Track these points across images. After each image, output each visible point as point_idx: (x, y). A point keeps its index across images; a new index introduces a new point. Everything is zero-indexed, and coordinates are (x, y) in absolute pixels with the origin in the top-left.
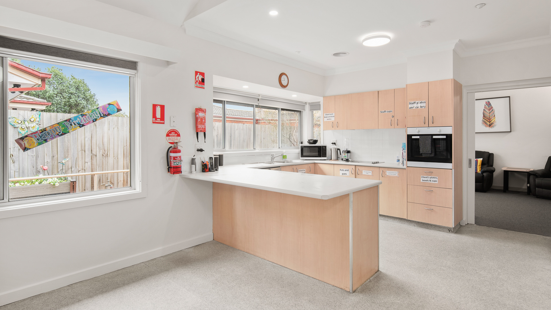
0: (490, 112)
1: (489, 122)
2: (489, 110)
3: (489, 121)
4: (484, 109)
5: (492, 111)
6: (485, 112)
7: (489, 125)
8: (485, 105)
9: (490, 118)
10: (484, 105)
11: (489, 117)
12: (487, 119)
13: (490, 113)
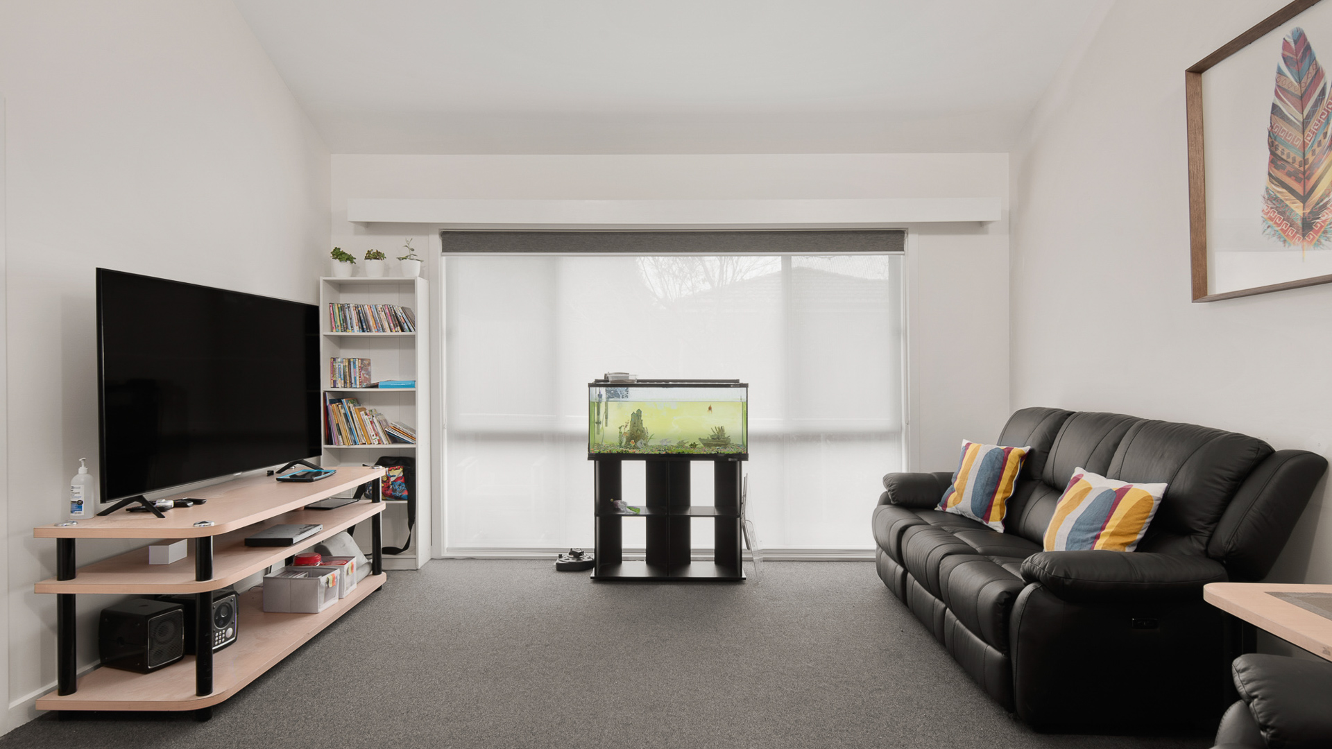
0: (1305, 113)
1: (1304, 199)
2: (1303, 99)
3: (1298, 188)
4: (1274, 106)
5: (1316, 105)
6: (1280, 123)
7: (1304, 219)
8: (1280, 72)
9: (1305, 161)
10: (1274, 74)
11: (1299, 159)
12: (1289, 174)
13: (1305, 124)
